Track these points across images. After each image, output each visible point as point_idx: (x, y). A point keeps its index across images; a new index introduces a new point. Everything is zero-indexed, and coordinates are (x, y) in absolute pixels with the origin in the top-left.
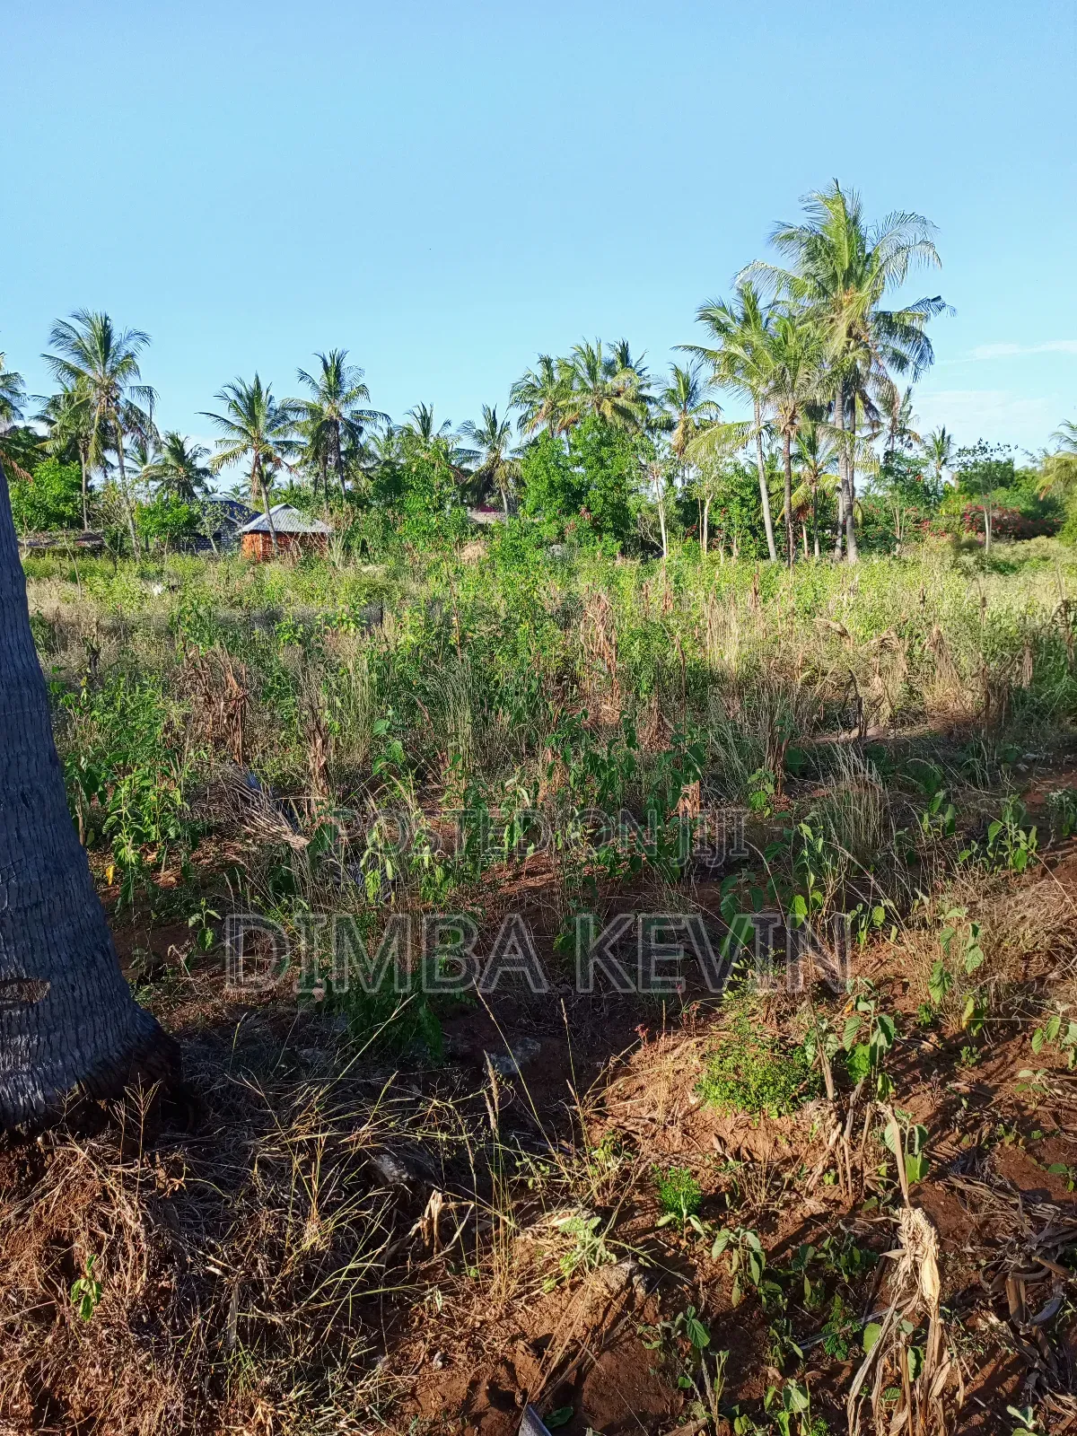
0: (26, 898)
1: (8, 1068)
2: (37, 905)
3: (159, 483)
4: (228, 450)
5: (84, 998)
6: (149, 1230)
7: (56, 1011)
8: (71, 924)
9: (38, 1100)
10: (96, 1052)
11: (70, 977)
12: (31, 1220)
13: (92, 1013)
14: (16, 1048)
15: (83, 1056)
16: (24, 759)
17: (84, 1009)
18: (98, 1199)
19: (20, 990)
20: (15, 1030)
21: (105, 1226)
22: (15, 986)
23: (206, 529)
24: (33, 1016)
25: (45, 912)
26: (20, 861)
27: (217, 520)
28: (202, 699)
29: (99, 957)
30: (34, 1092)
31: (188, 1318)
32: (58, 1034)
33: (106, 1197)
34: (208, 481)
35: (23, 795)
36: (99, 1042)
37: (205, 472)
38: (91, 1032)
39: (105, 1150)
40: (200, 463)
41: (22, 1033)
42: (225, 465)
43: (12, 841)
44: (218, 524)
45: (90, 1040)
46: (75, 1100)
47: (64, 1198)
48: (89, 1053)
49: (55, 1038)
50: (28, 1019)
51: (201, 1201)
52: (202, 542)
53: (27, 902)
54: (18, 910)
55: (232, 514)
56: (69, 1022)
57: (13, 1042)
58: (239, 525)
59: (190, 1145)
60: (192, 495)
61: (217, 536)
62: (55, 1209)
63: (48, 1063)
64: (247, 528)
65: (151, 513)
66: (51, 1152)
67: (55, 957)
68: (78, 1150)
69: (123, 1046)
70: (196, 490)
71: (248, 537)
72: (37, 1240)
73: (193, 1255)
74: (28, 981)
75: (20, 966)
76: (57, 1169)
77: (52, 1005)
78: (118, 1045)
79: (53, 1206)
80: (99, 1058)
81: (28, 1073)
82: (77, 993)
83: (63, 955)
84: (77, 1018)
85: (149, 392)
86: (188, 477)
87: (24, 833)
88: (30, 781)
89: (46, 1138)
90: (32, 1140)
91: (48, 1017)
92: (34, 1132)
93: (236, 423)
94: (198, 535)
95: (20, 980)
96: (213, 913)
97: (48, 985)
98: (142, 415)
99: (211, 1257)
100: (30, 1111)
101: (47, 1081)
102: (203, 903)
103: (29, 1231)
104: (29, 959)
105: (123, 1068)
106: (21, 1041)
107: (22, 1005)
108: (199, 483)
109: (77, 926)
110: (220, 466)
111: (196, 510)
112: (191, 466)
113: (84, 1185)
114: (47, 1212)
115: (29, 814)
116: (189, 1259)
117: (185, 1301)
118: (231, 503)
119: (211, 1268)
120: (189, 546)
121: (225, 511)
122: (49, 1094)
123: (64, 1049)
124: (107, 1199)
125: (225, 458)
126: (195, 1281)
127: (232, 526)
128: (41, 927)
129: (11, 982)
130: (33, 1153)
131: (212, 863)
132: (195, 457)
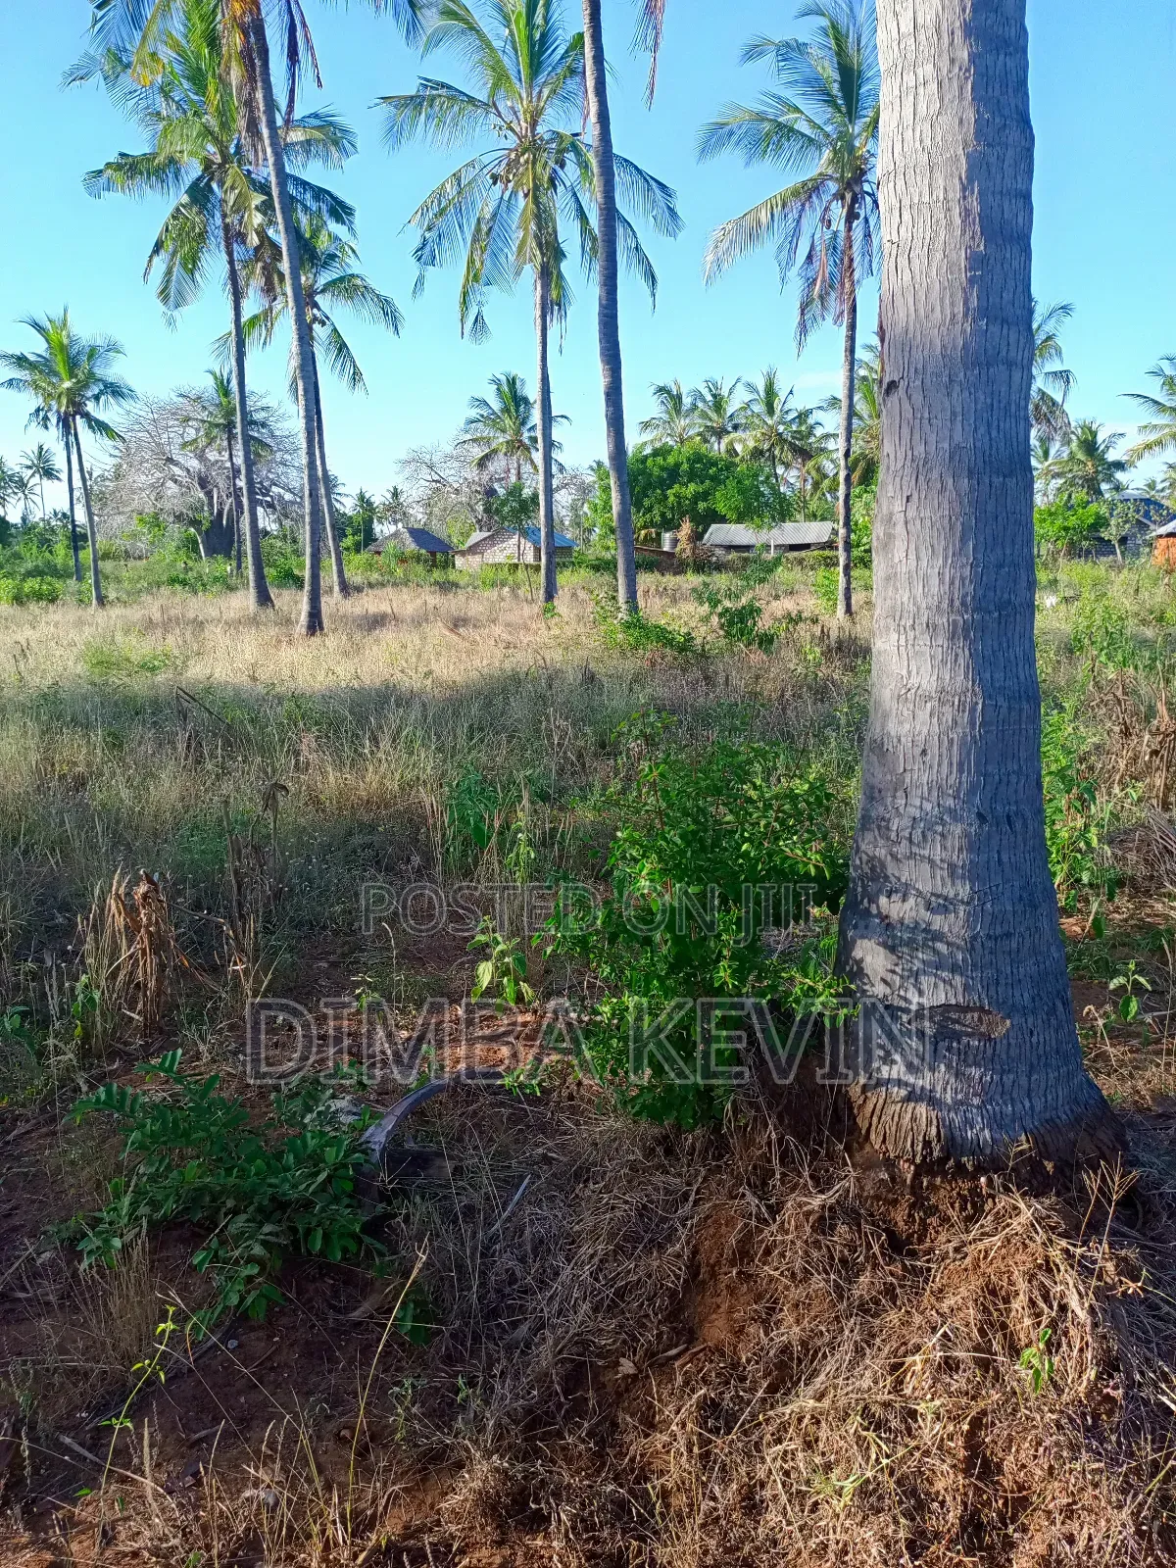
0: (998, 927)
1: (959, 1097)
2: (1008, 935)
3: (1062, 481)
4: (1153, 437)
5: (1041, 1046)
6: (1095, 1325)
7: (1014, 1052)
8: (1037, 963)
9: (985, 1139)
10: (1045, 1107)
11: (1030, 1020)
12: (968, 1260)
13: (1046, 1065)
14: (970, 1078)
15: (1032, 1107)
16: (1014, 779)
17: (1039, 1057)
18: (1040, 1267)
19: (980, 1019)
20: (971, 1059)
21: (1046, 1298)
22: (976, 1015)
23: (1111, 533)
24: (989, 1051)
25: (1014, 945)
26: (997, 886)
27: (1126, 522)
28: (1117, 729)
29: (1059, 1004)
30: (982, 1130)
31: (1137, 1444)
32: (1011, 1077)
33: (1048, 1267)
34: (1119, 476)
35: (1008, 817)
36: (1049, 1098)
37: (1119, 466)
38: (1043, 1085)
39: (1049, 1217)
40: (1112, 456)
41: (977, 1065)
42: (1146, 454)
43: (992, 864)
44: (1127, 526)
45: (1041, 1092)
46: (1022, 1153)
47: (1004, 1251)
48: (1039, 1106)
49: (1008, 1079)
50: (985, 1052)
51: (1154, 1317)
52: (1104, 547)
53: (999, 931)
54: (989, 937)
55: (1147, 514)
56: (1023, 1068)
57: (968, 1071)
58: (1152, 527)
59: (1143, 1247)
60: (1099, 493)
61: (1123, 540)
62: (994, 1258)
63: (998, 1104)
64: (1163, 530)
65: (1051, 514)
66: (993, 1197)
67: (1017, 994)
68: (1022, 1205)
69: (1072, 1111)
70: (1104, 487)
71: (1163, 542)
72: (976, 1283)
73: (1142, 1373)
74: (989, 1012)
75: (983, 996)
76: (998, 1218)
77: (1009, 1044)
78: (1067, 1108)
79: (992, 1254)
80: (1048, 1115)
81: (978, 1107)
82: (1034, 1039)
83: (1026, 995)
84: (1032, 1066)
85: (1064, 376)
86: (1097, 472)
87: (1005, 858)
88: (1016, 802)
89: (990, 1182)
90: (975, 1178)
91: (1004, 1056)
92: (980, 1169)
93: (1168, 404)
94: (1101, 540)
95: (981, 1009)
96: (1142, 980)
97: (1008, 1022)
98: (1054, 403)
99: (1163, 1386)
100: (976, 1149)
101: (996, 1122)
102: (1132, 966)
103: (966, 1270)
104: (992, 992)
105: (1072, 1135)
106: (975, 1072)
107: (982, 1036)
108: (1109, 478)
109: (1042, 966)
110: (1140, 457)
111: (1104, 510)
112: (1102, 459)
113: (1025, 1246)
114: (985, 1258)
115: (1012, 839)
116: (1138, 1377)
117: (1133, 1423)
118: (1148, 502)
119: (1164, 1399)
120: (1088, 552)
121: (1138, 511)
122: (997, 1136)
123: (1015, 1095)
124: (1049, 1270)
125: (1149, 447)
126: (1145, 1406)
127: (1142, 526)
128: (1008, 960)
129: (972, 1010)
130: (975, 1191)
131: (1126, 920)
132: (1107, 447)
